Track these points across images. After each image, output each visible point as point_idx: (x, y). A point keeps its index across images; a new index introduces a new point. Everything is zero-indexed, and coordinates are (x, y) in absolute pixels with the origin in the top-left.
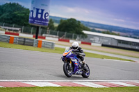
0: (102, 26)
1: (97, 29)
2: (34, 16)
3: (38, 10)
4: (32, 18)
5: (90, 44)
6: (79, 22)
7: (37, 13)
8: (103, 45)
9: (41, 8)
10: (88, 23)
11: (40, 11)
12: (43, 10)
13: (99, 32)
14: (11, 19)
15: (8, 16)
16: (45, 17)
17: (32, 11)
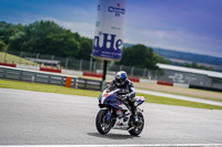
0: (181, 55)
1: (174, 60)
3: (106, 35)
4: (98, 48)
5: (172, 85)
6: (151, 49)
7: (105, 41)
8: (191, 87)
9: (110, 32)
10: (159, 50)
11: (109, 38)
12: (113, 36)
13: (176, 64)
14: (43, 46)
15: (38, 41)
16: (117, 45)
17: (97, 38)
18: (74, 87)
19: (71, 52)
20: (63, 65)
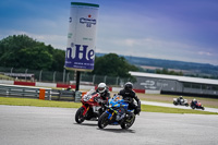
0: (152, 62)
1: (145, 67)
2: (73, 56)
3: (78, 47)
5: (143, 92)
6: (123, 58)
8: (163, 93)
9: (82, 43)
10: (131, 57)
12: (85, 47)
13: (148, 71)
14: (18, 61)
17: (70, 49)
18: (48, 99)
19: (44, 65)
20: (37, 78)
